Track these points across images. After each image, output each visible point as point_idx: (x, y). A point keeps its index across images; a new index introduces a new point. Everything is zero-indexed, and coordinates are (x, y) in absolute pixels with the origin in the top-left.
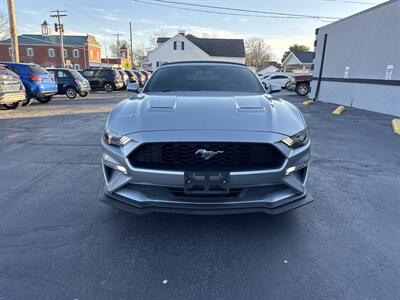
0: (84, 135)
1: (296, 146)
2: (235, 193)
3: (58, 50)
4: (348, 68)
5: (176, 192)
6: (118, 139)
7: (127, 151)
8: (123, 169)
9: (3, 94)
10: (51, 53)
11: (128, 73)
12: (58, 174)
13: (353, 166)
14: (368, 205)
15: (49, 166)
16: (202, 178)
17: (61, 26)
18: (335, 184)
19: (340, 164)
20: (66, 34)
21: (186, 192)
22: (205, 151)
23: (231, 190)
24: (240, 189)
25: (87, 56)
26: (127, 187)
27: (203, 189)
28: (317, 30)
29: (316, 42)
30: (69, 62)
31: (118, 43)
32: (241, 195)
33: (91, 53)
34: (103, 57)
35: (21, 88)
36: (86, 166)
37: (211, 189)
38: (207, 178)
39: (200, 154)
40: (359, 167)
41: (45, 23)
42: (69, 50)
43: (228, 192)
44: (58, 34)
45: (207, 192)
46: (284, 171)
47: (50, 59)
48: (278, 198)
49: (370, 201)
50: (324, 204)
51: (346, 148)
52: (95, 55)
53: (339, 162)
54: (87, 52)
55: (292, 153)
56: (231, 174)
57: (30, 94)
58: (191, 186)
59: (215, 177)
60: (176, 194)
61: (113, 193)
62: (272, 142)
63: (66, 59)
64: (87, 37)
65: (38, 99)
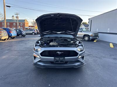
0: (25, 48)
1: (81, 51)
2: (66, 63)
3: (16, 23)
4: (97, 29)
5: (52, 62)
6: (37, 50)
7: (40, 52)
8: (39, 57)
9: (2, 36)
10: (14, 24)
11: (37, 30)
12: (19, 59)
13: (98, 56)
14: (101, 66)
15: (17, 57)
16: (58, 59)
17: (18, 17)
18: (93, 61)
19: (95, 56)
20: (19, 19)
21: (54, 62)
22: (59, 52)
23: (65, 62)
24: (68, 62)
25: (25, 25)
26: (39, 61)
27: (58, 62)
28: (89, 19)
29: (89, 22)
30: (19, 27)
31: (34, 21)
32: (68, 63)
33: (26, 24)
34: (29, 25)
35: (7, 35)
36: (27, 56)
37: (60, 62)
38: (59, 59)
39: (58, 53)
40: (100, 56)
41: (13, 16)
42: (20, 24)
43: (64, 62)
44: (17, 19)
45: (59, 62)
46: (78, 57)
47: (14, 26)
48: (77, 64)
49: (101, 65)
50: (90, 66)
51: (97, 51)
52: (27, 25)
53: (94, 55)
54: (25, 24)
55: (80, 53)
56: (65, 58)
57: (9, 36)
58: (56, 61)
59: (62, 59)
60: (52, 63)
61: (36, 63)
62: (75, 50)
63: (19, 26)
64: (25, 20)
65: (11, 38)
